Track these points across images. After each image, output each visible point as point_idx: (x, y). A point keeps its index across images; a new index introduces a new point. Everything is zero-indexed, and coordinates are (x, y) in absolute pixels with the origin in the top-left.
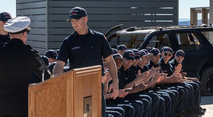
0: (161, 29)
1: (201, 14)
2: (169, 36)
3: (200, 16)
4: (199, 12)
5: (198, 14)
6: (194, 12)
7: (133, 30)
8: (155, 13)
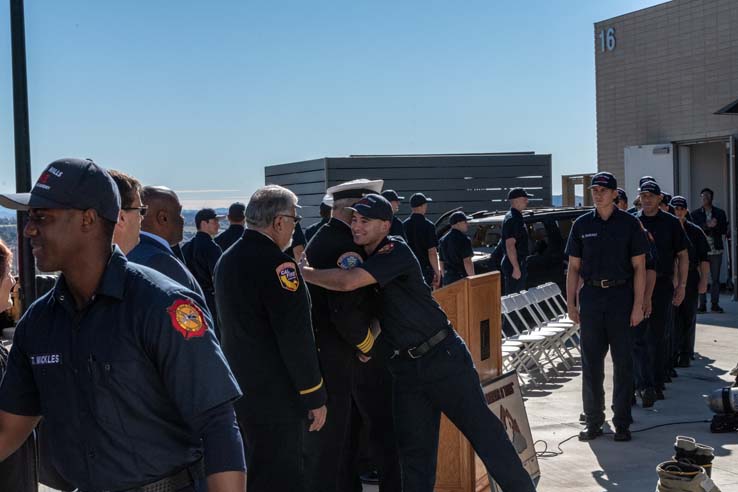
0: (531, 214)
1: (582, 186)
2: (545, 225)
3: (579, 191)
4: (578, 182)
5: (576, 186)
6: (568, 182)
7: (481, 216)
8: (509, 187)
